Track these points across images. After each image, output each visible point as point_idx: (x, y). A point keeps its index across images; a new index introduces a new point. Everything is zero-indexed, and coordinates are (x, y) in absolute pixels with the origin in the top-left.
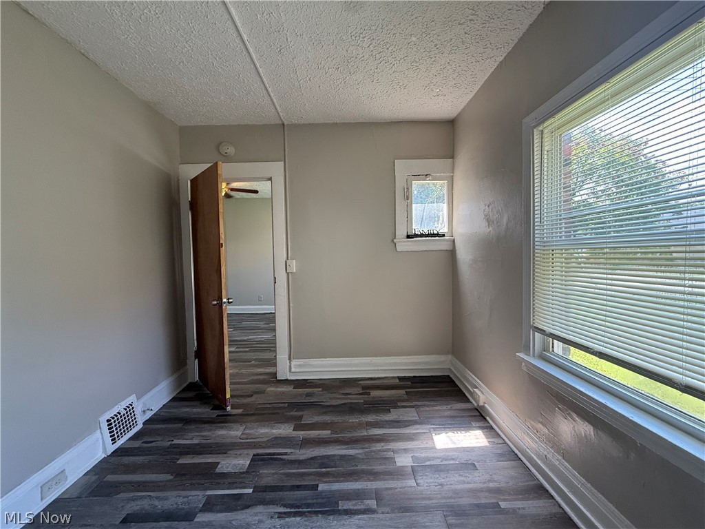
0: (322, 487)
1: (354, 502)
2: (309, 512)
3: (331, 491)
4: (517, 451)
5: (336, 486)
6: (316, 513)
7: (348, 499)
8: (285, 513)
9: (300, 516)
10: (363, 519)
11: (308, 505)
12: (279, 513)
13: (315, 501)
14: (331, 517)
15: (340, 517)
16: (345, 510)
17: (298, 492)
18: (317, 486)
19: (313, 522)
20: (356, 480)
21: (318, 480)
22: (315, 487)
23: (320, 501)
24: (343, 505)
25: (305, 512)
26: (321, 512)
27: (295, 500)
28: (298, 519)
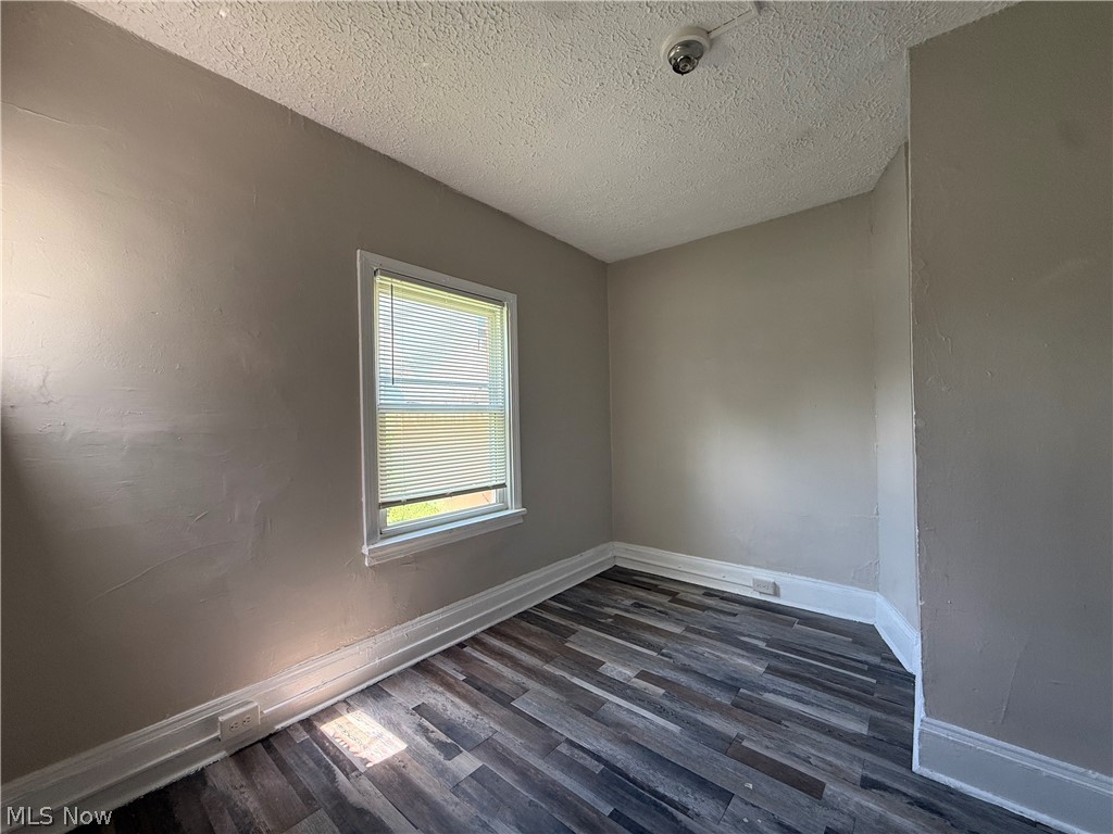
0: (607, 810)
1: (581, 761)
2: (643, 789)
3: (598, 793)
4: (364, 686)
5: (586, 795)
6: (634, 781)
7: (585, 769)
8: (677, 809)
9: (657, 792)
10: (586, 741)
11: (639, 797)
12: (685, 813)
13: (628, 797)
14: (618, 765)
15: (609, 758)
16: (599, 761)
17: (646, 827)
18: (611, 816)
19: (644, 774)
20: (554, 783)
21: (604, 823)
22: (615, 815)
23: (622, 793)
24: (598, 768)
25: (649, 792)
26: (628, 779)
27: (654, 816)
28: (661, 790)
